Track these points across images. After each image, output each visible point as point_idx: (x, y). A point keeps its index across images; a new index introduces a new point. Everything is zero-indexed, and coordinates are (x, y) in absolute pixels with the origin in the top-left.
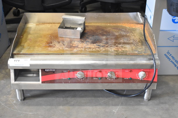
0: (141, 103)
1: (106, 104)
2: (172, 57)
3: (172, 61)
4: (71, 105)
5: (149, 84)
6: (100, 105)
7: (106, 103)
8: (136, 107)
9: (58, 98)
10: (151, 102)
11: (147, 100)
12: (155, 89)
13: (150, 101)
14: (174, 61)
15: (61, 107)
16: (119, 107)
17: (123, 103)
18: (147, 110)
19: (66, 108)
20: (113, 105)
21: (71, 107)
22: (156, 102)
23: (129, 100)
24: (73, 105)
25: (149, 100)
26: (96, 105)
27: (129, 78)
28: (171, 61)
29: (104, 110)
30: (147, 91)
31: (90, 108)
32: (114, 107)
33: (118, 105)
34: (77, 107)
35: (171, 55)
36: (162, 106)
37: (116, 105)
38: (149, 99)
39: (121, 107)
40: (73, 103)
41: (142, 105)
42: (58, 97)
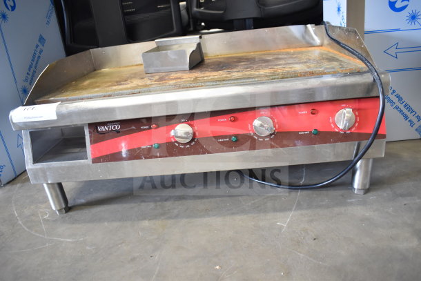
0: (349, 201)
1: (259, 209)
2: (398, 96)
3: (397, 108)
4: (170, 218)
5: (365, 143)
6: (243, 212)
7: (258, 207)
8: (337, 210)
9: (143, 204)
10: (372, 196)
11: (362, 192)
12: (383, 156)
13: (369, 194)
14: (401, 107)
15: (146, 223)
16: (291, 214)
17: (302, 203)
18: (367, 214)
19: (157, 224)
20: (275, 210)
21: (170, 221)
22: (385, 195)
23: (315, 196)
24: (177, 216)
25: (367, 191)
26: (233, 214)
27: (311, 132)
28: (394, 106)
29: (253, 223)
30: (361, 166)
31: (216, 221)
32: (279, 214)
33: (290, 210)
34: (184, 221)
35: (394, 91)
36: (406, 202)
37: (284, 209)
38: (367, 187)
39: (299, 212)
40: (176, 212)
41: (351, 204)
42: (144, 202)
